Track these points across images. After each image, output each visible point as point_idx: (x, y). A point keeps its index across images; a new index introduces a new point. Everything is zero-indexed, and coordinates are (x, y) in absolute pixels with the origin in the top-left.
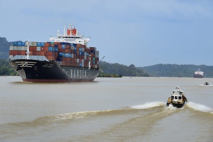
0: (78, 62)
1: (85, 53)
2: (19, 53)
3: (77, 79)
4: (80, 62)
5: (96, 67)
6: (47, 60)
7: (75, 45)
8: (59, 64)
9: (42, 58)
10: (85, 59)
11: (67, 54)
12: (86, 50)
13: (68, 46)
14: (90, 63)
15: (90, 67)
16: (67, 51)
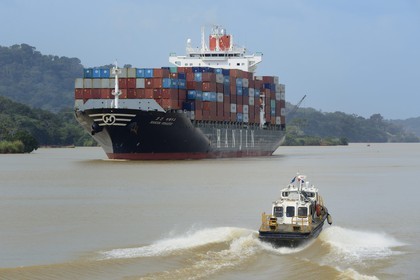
0: (234, 110)
1: (251, 90)
2: (96, 94)
3: (231, 152)
4: (240, 111)
5: (279, 123)
6: (161, 109)
7: (226, 72)
8: (189, 116)
9: (149, 105)
10: (252, 103)
11: (206, 94)
12: (254, 83)
13: (210, 74)
14: (262, 113)
15: (263, 121)
16: (206, 86)
